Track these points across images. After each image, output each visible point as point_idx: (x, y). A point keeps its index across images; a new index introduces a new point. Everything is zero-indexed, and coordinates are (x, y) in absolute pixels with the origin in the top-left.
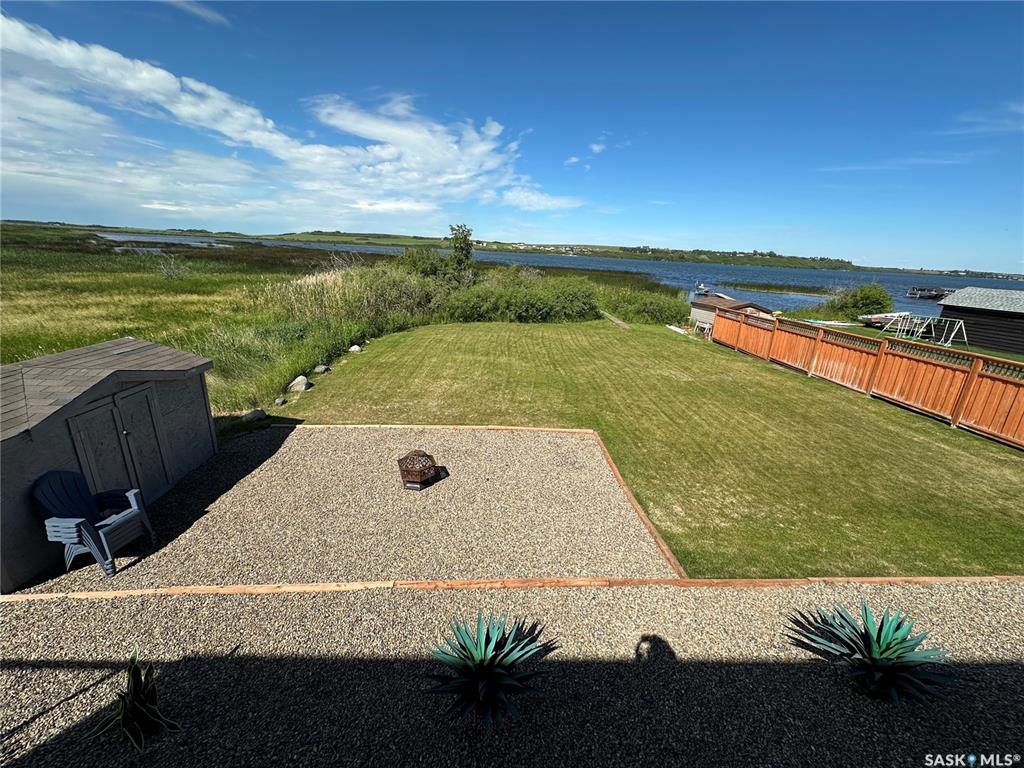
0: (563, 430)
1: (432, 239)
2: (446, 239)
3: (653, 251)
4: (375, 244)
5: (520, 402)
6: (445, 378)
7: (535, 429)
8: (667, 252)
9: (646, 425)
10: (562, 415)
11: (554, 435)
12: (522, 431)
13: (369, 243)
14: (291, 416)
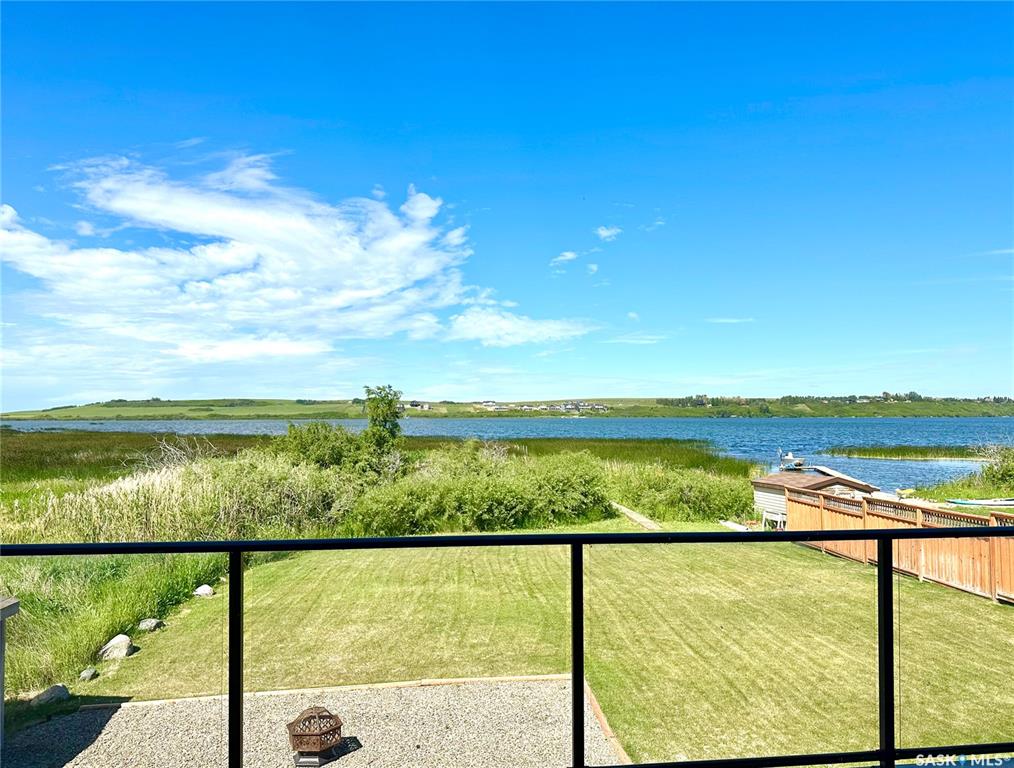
0: (534, 677)
1: (331, 402)
2: (356, 401)
3: (715, 402)
4: (224, 417)
5: (473, 646)
6: (355, 622)
7: (492, 679)
8: (738, 403)
9: (658, 663)
10: (534, 659)
11: (520, 685)
12: (473, 683)
13: (213, 417)
14: (109, 693)
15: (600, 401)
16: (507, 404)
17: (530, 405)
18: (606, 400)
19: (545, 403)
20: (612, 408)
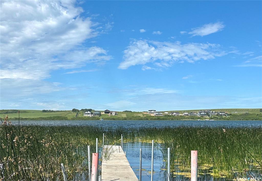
15: (222, 111)
16: (163, 112)
17: (177, 112)
18: (226, 110)
19: (187, 111)
20: (230, 115)
